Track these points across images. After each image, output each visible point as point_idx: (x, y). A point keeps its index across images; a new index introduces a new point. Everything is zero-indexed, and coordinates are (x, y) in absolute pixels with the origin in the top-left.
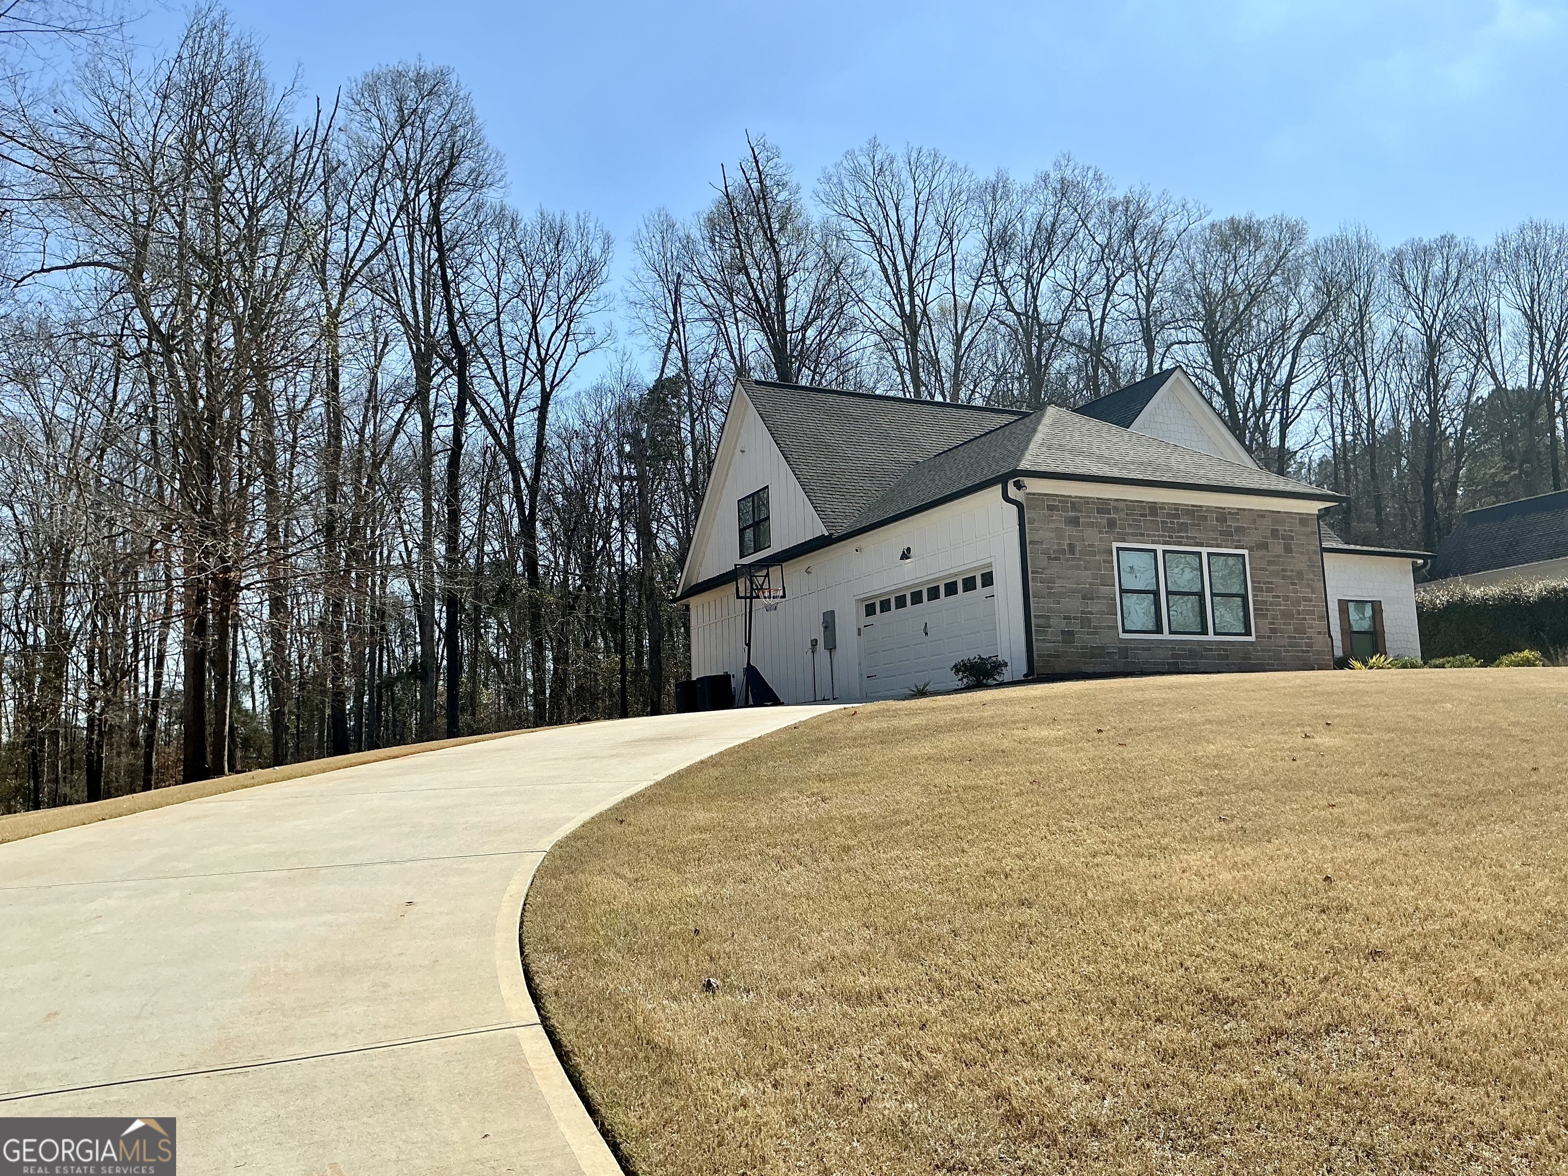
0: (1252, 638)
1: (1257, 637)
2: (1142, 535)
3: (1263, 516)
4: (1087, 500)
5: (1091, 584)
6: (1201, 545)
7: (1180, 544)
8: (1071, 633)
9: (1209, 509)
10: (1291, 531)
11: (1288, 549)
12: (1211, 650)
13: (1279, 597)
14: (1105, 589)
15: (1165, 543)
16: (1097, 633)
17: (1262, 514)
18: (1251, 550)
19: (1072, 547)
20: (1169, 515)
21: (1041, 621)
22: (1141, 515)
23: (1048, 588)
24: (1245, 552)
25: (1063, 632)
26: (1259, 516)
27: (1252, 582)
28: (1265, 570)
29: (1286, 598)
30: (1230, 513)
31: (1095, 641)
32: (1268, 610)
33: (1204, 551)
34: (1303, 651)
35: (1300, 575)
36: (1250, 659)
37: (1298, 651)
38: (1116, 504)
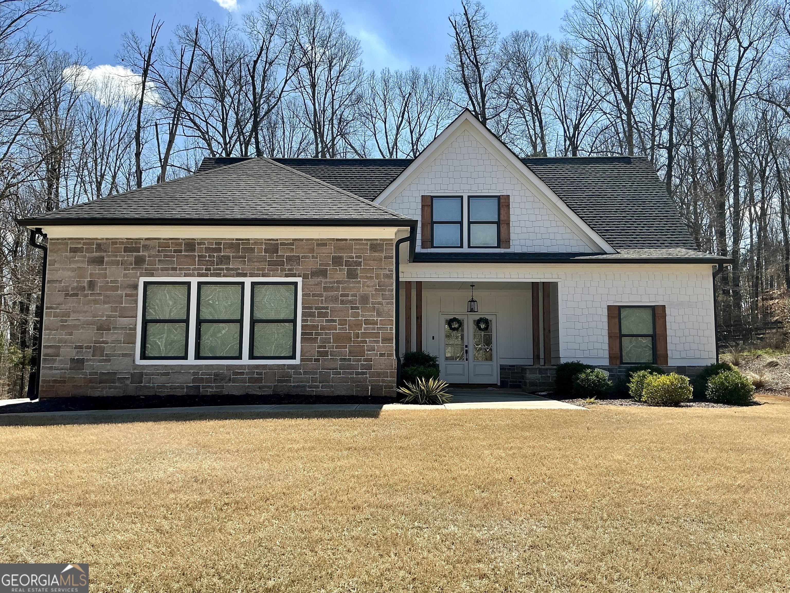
0: (297, 361)
1: (302, 360)
2: (174, 269)
3: (325, 245)
4: (114, 241)
5: (109, 316)
6: (245, 275)
7: (219, 275)
8: (81, 361)
9: (257, 242)
10: (360, 257)
11: (352, 275)
12: (242, 373)
13: (334, 321)
14: (124, 321)
15: (200, 275)
16: (109, 361)
17: (322, 243)
18: (305, 277)
19: (92, 285)
20: (208, 249)
21: (50, 351)
22: (175, 251)
23: (62, 321)
24: (299, 280)
25: (72, 360)
26: (318, 245)
27: (303, 308)
28: (321, 295)
29: (343, 322)
30: (282, 244)
31: (107, 368)
32: (317, 334)
33: (248, 281)
34: (357, 374)
35: (365, 299)
36: (289, 381)
37: (351, 374)
38: (148, 242)
